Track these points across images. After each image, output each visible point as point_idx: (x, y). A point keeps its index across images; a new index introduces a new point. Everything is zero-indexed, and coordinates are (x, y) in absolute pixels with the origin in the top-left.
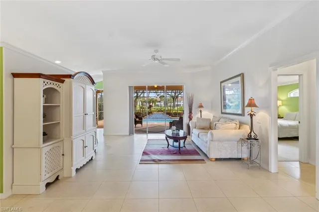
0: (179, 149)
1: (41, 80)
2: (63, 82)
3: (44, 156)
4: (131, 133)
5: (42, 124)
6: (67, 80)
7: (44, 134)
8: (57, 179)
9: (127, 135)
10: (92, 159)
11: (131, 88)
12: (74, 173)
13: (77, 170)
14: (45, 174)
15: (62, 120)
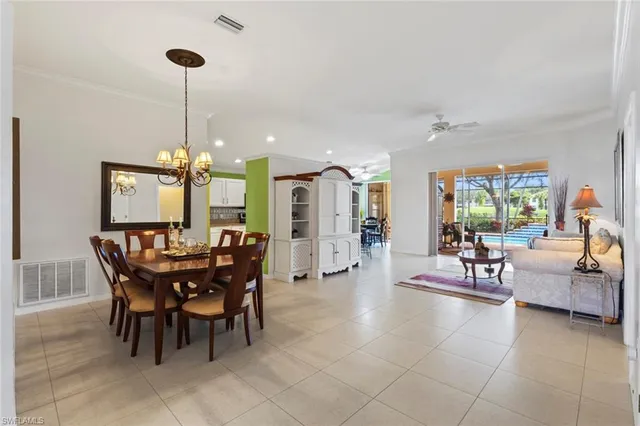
0: (475, 280)
1: (291, 181)
2: (311, 180)
3: (292, 250)
4: (431, 253)
5: (291, 221)
6: (315, 178)
7: (294, 231)
8: (305, 277)
9: (425, 256)
10: (347, 270)
11: (432, 175)
12: (320, 276)
13: (324, 274)
14: (294, 270)
15: (311, 219)
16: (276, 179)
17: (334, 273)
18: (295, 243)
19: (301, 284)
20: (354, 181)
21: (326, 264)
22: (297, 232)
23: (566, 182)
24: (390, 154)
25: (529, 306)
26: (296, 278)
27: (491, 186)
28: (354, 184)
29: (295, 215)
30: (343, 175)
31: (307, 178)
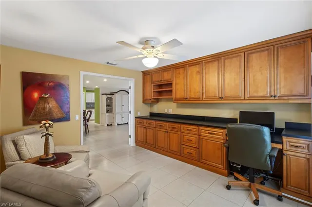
2: (114, 95)
3: (106, 116)
5: (106, 107)
8: (111, 125)
10: (127, 123)
12: (116, 125)
13: (118, 124)
14: (107, 122)
15: (113, 107)
16: (102, 94)
17: (122, 124)
18: (108, 114)
19: (109, 127)
21: (118, 120)
22: (108, 111)
26: (108, 125)
29: (108, 105)
30: (126, 93)
31: (112, 94)
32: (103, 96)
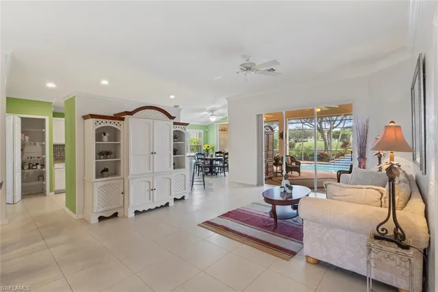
1: (94, 120)
2: (122, 119)
3: (96, 190)
4: (259, 183)
5: (94, 160)
9: (254, 186)
10: (167, 204)
11: (259, 117)
12: (131, 214)
13: (137, 212)
14: (98, 207)
15: (122, 158)
16: (85, 117)
17: (150, 210)
18: (102, 182)
19: (108, 224)
20: (175, 120)
21: (138, 199)
22: (102, 172)
23: (367, 122)
24: (227, 99)
25: (319, 263)
26: (101, 219)
27: (321, 126)
28: (175, 123)
29: (102, 154)
30: (162, 115)
31: (119, 117)
32: (86, 121)
